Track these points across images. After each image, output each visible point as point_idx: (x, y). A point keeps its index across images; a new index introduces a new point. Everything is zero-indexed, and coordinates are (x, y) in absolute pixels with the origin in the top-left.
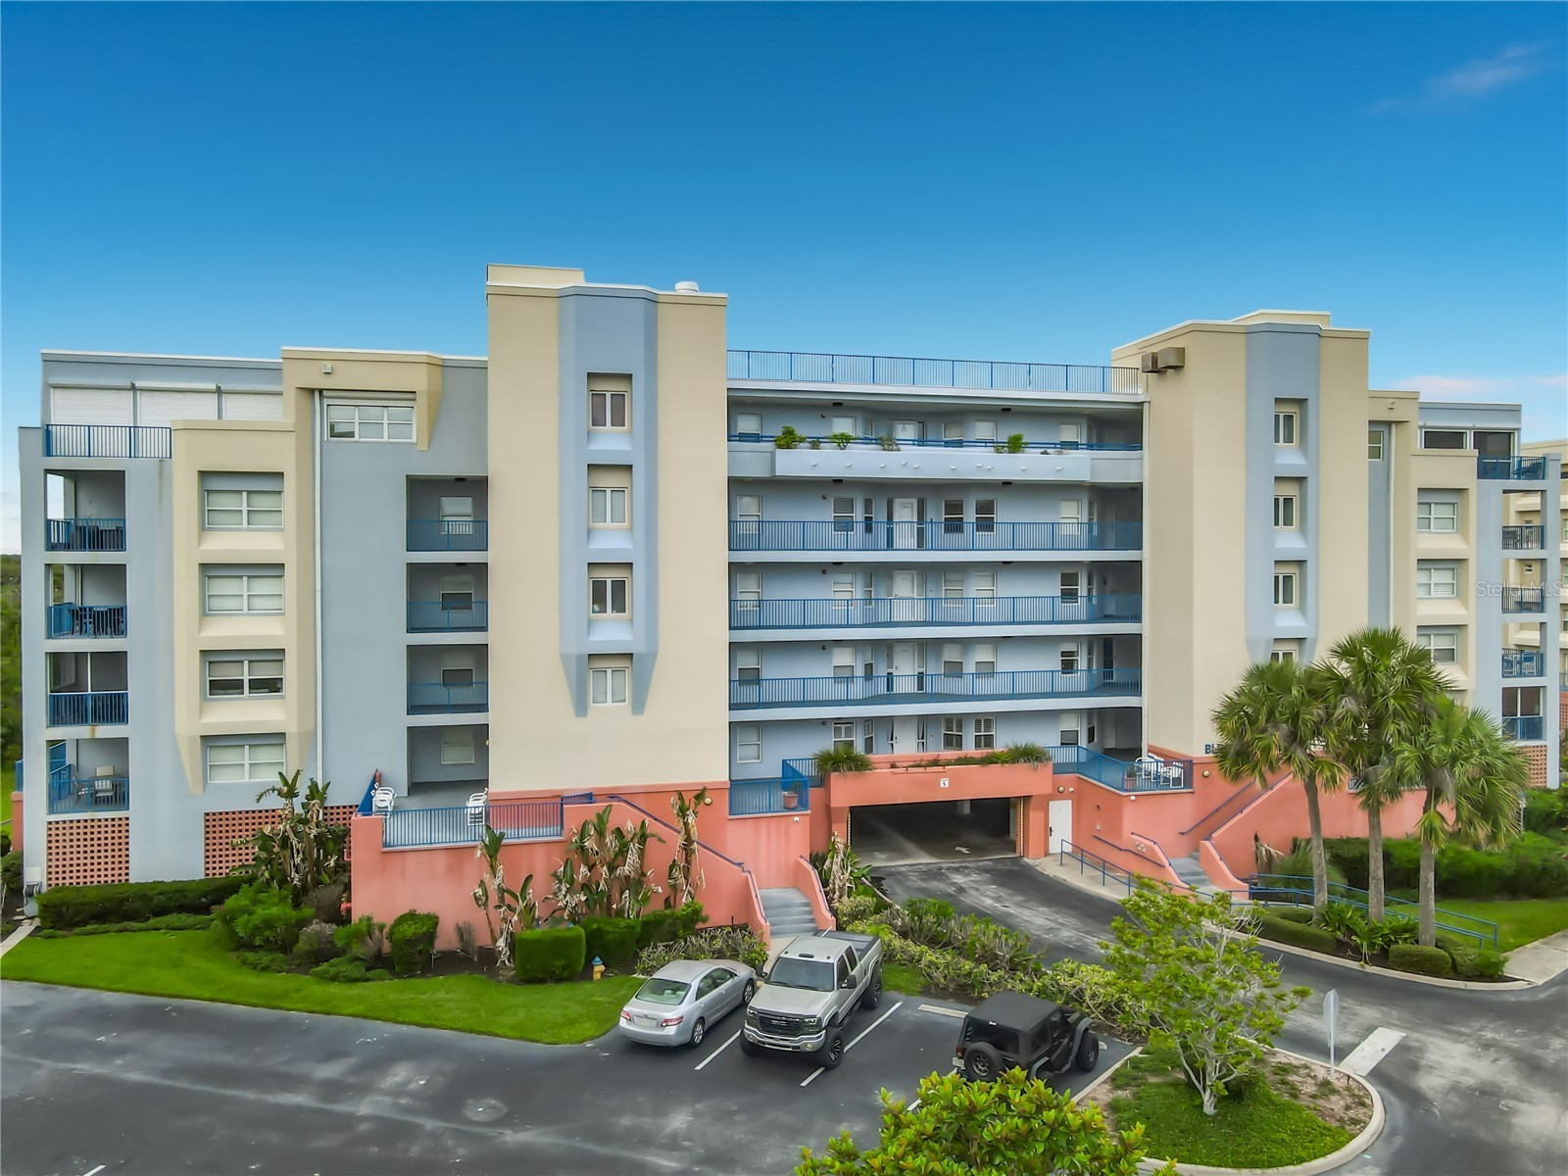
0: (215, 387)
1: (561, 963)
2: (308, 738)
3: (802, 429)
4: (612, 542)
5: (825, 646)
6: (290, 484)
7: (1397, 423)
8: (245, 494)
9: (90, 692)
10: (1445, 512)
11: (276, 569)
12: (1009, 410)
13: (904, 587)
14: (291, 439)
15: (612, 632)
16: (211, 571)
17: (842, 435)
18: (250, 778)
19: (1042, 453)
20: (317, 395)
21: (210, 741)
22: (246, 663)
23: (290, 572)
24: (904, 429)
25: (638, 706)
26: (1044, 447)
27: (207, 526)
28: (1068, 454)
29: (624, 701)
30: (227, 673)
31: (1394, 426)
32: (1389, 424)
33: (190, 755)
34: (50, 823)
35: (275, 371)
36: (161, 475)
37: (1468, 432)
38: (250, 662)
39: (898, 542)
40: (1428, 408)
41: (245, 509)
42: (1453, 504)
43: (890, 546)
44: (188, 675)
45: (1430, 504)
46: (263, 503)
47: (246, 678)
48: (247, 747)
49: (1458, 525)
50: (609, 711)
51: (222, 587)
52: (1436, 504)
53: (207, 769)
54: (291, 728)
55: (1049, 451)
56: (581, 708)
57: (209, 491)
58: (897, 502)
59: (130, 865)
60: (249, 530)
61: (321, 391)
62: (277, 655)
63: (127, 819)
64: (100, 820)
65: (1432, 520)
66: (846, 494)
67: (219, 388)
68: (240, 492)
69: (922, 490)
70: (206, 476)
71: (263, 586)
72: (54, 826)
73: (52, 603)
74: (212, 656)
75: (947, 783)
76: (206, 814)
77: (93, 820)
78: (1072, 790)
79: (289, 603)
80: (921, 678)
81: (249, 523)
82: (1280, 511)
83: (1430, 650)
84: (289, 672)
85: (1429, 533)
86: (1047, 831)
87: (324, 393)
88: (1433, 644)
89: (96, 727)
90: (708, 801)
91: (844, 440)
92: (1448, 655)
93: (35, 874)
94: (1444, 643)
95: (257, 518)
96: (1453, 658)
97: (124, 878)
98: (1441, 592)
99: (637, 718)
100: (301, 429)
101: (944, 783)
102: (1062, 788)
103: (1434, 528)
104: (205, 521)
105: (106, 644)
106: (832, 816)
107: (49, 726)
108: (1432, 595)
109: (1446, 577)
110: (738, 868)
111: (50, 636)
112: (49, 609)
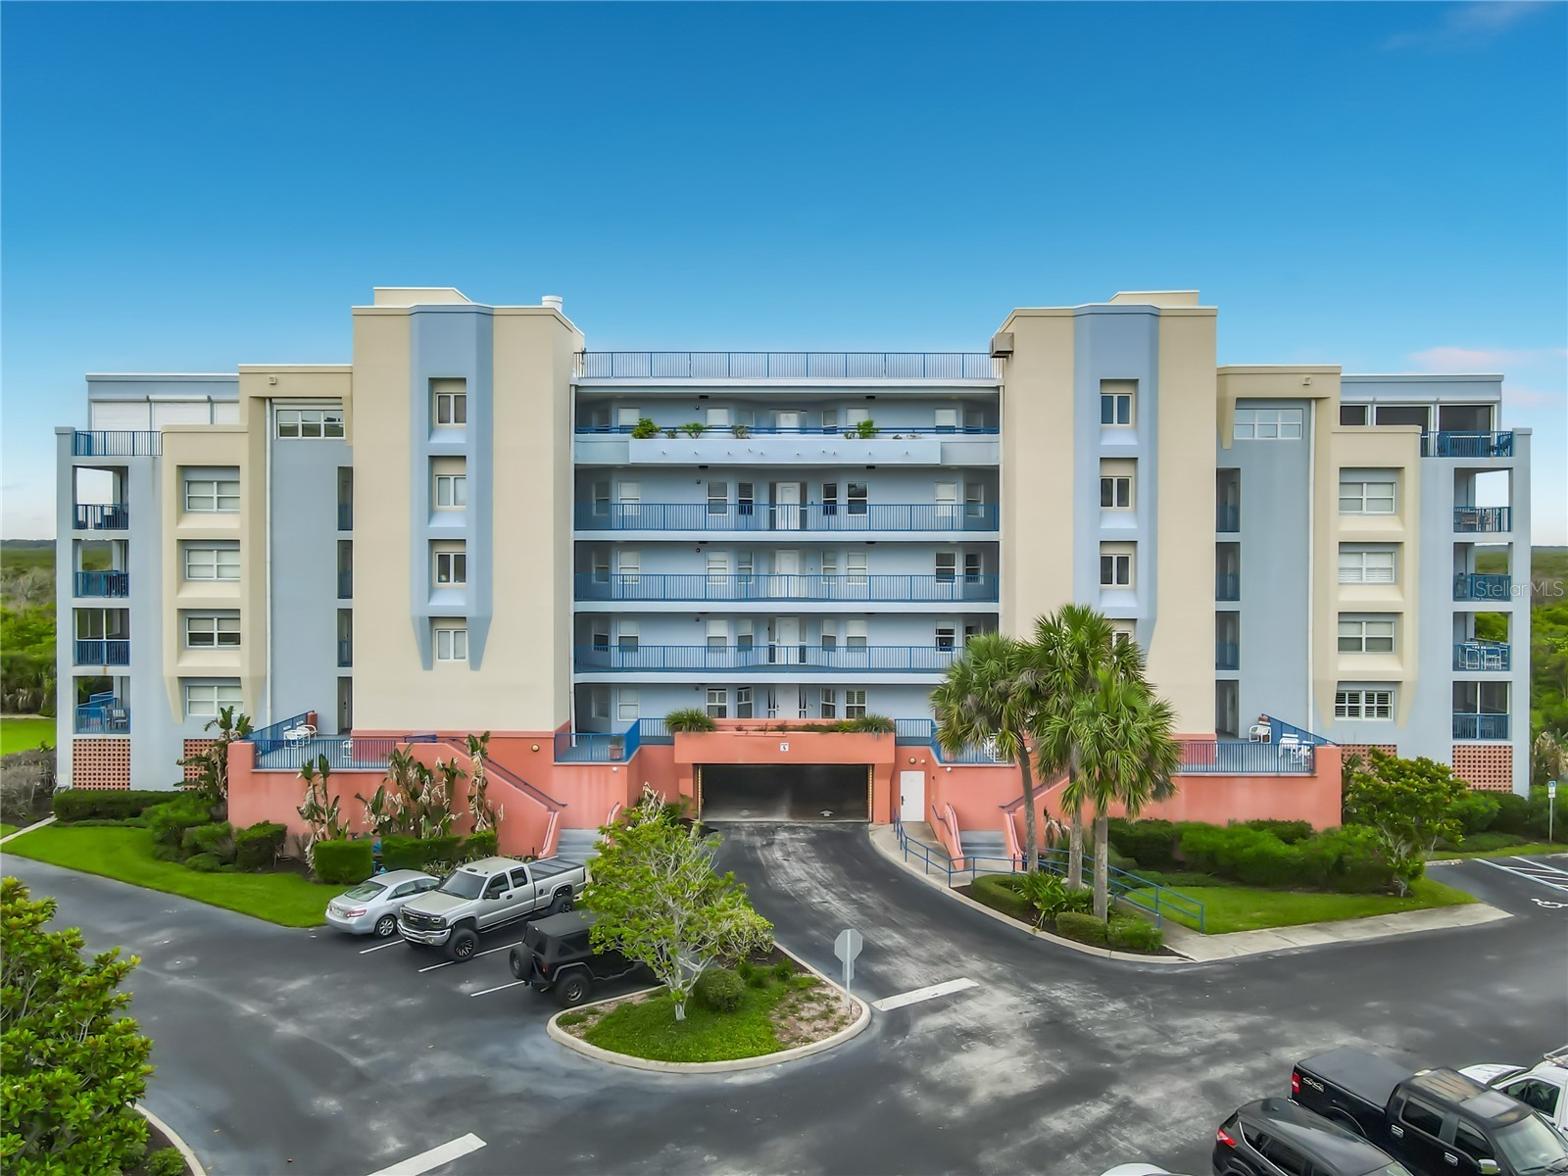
0: (206, 398)
1: (347, 869)
2: (258, 682)
3: (659, 421)
4: (451, 521)
5: (700, 617)
6: (244, 476)
7: (1317, 399)
8: (215, 484)
9: (105, 639)
10: (1382, 492)
11: (231, 545)
12: (873, 397)
13: (787, 565)
14: (244, 440)
15: (452, 598)
16: (187, 545)
17: (696, 425)
19: (895, 438)
20: (268, 402)
21: (188, 683)
22: (216, 620)
23: (244, 547)
24: (788, 418)
25: (476, 662)
26: (896, 432)
27: (188, 509)
28: (920, 438)
29: (464, 658)
30: (201, 628)
31: (1313, 403)
32: (1308, 400)
33: (171, 693)
34: (75, 740)
35: (233, 382)
36: (154, 469)
37: (1432, 406)
38: (218, 619)
39: (780, 523)
40: (1348, 383)
41: (215, 496)
42: (1392, 484)
43: (772, 527)
44: (170, 629)
45: (1362, 484)
46: (228, 491)
47: (216, 633)
48: (216, 688)
49: (1396, 505)
50: (451, 666)
51: (199, 558)
52: (1368, 483)
53: (187, 706)
54: (244, 674)
55: (900, 435)
56: (428, 663)
57: (190, 482)
58: (779, 486)
59: (131, 776)
60: (218, 512)
61: (270, 399)
62: (233, 614)
63: (129, 740)
64: (107, 740)
65: (1364, 501)
66: (718, 479)
67: (209, 397)
68: (212, 482)
69: (802, 475)
70: (183, 469)
71: (228, 558)
72: (77, 743)
73: (80, 569)
74: (187, 614)
75: (787, 747)
76: (186, 740)
77: (105, 740)
78: (923, 761)
79: (244, 572)
80: (803, 650)
81: (218, 508)
82: (1113, 492)
83: (1361, 638)
84: (244, 628)
85: (1360, 514)
86: (895, 800)
87: (273, 400)
88: (1365, 632)
89: (108, 668)
90: (535, 747)
91: (697, 430)
92: (1385, 645)
93: (64, 779)
94: (1380, 631)
95: (224, 502)
96: (1391, 649)
97: (126, 787)
98: (1377, 577)
99: (475, 673)
100: (254, 430)
101: (784, 747)
102: (912, 760)
103: (1367, 510)
104: (185, 505)
105: (115, 602)
106: (678, 771)
107: (75, 665)
108: (1364, 581)
109: (1383, 561)
110: (545, 807)
111: (78, 596)
112: (76, 574)
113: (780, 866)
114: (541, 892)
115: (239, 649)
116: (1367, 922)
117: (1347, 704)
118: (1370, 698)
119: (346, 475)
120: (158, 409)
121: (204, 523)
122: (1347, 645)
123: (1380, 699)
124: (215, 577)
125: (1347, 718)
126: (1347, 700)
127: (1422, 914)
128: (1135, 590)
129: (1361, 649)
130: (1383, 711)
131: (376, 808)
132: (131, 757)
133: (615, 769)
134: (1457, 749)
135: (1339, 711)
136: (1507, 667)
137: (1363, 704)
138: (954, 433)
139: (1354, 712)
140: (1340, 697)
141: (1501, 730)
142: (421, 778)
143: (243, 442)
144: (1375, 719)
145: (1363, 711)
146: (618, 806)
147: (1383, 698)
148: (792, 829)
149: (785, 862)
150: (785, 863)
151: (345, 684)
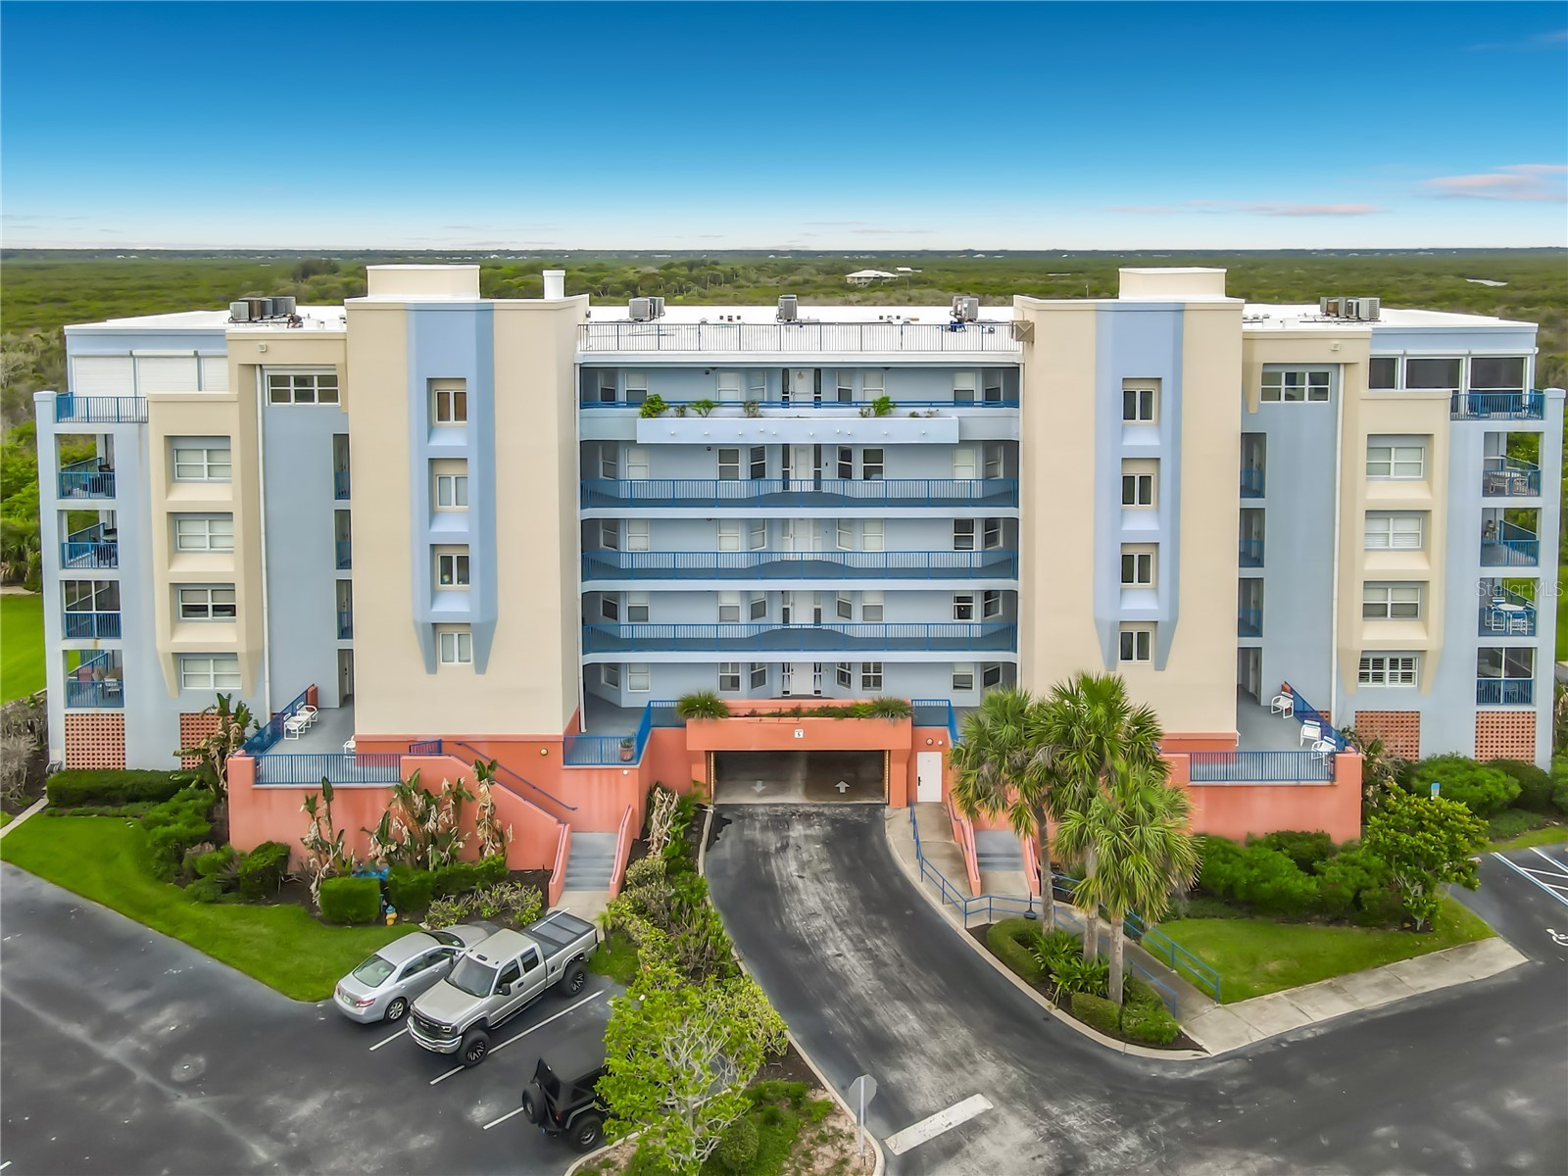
0: (192, 354)
1: (354, 911)
2: (255, 657)
4: (454, 525)
6: (235, 444)
7: (1347, 364)
8: (205, 452)
9: (94, 611)
10: (1411, 456)
11: (228, 516)
12: (890, 368)
13: (801, 528)
14: (234, 410)
15: (455, 603)
16: (176, 518)
17: (706, 400)
18: (215, 686)
19: (912, 415)
20: (258, 369)
21: (181, 658)
22: (209, 592)
23: (238, 517)
27: (177, 478)
28: (938, 415)
29: (469, 661)
30: (195, 600)
31: (1342, 368)
32: (1336, 366)
33: (167, 668)
34: (67, 715)
36: (140, 438)
37: (1464, 359)
38: (212, 591)
41: (205, 464)
42: (1422, 448)
44: (162, 603)
45: (1390, 449)
46: (219, 459)
47: (210, 605)
48: (212, 661)
49: (1425, 470)
50: (456, 668)
51: (191, 528)
52: (1398, 449)
53: (182, 680)
54: (241, 649)
56: (432, 667)
57: (177, 451)
59: (126, 751)
60: (208, 482)
61: (261, 366)
62: (229, 588)
63: (123, 715)
64: (103, 715)
65: (1393, 466)
67: (196, 353)
68: (201, 451)
70: (171, 439)
71: (221, 528)
72: (69, 718)
73: (66, 540)
74: (179, 588)
75: (801, 734)
76: (182, 714)
77: (98, 715)
78: (940, 743)
79: (238, 542)
80: (818, 612)
81: (209, 476)
82: (1135, 489)
83: (1386, 605)
84: (240, 600)
85: (1387, 479)
86: (912, 781)
87: (264, 367)
88: (1391, 598)
89: (99, 641)
90: (544, 751)
91: (707, 406)
92: (1409, 612)
93: (57, 755)
94: (1406, 597)
95: (215, 471)
96: (1417, 614)
97: (121, 767)
98: (1402, 543)
99: (480, 676)
100: (245, 400)
101: (799, 734)
102: (930, 741)
103: (1395, 474)
104: (174, 475)
105: (104, 574)
106: (690, 757)
107: (65, 638)
108: (1391, 546)
109: (1410, 526)
110: (555, 820)
111: (64, 566)
112: (63, 545)
113: (794, 889)
114: (553, 970)
115: (234, 621)
116: (1382, 974)
117: (1371, 671)
118: (1394, 663)
119: (342, 442)
120: (142, 365)
121: (194, 494)
122: (1373, 611)
123: (1404, 664)
124: (208, 548)
125: (1371, 685)
126: (1372, 666)
127: (1438, 958)
128: (1156, 589)
129: (1386, 615)
130: (1407, 677)
131: (384, 836)
132: (126, 732)
133: (625, 772)
134: (1480, 715)
135: (1363, 677)
136: (1532, 632)
137: (1387, 671)
138: (973, 406)
139: (1378, 678)
140: (1364, 662)
141: (1524, 695)
142: (428, 806)
143: (233, 412)
144: (1399, 685)
145: (1387, 677)
146: (630, 810)
147: (1408, 663)
148: (806, 818)
149: (800, 881)
150: (800, 883)
151: (346, 657)
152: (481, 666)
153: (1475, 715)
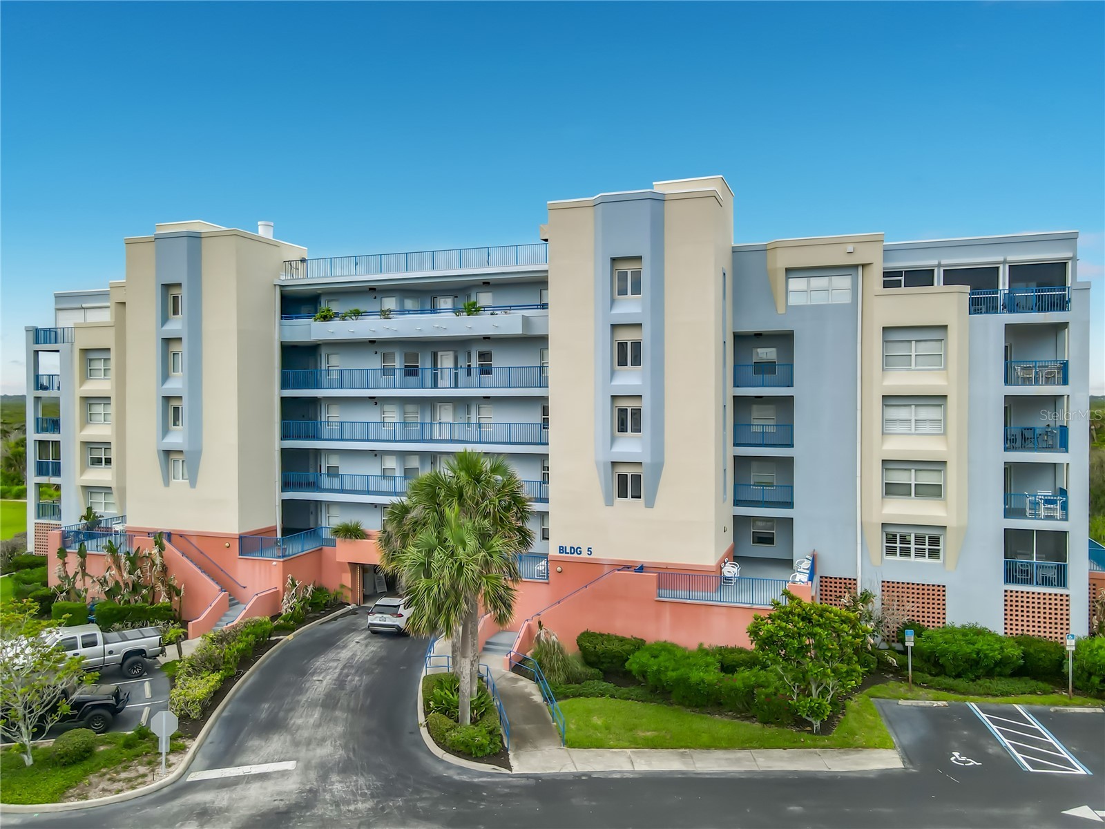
2: (122, 491)
4: (176, 384)
5: (375, 454)
6: (113, 354)
7: (863, 266)
8: (104, 360)
9: (50, 460)
10: (930, 348)
11: (106, 400)
12: (488, 283)
13: (446, 415)
14: (112, 331)
15: (175, 438)
16: (85, 401)
17: (356, 310)
18: (105, 510)
19: (492, 314)
21: (87, 489)
22: (103, 449)
23: (113, 401)
26: (494, 310)
27: (89, 377)
28: (510, 314)
29: (187, 479)
30: (96, 454)
31: (860, 269)
32: (856, 267)
36: (72, 351)
37: (1002, 266)
38: (105, 449)
39: (441, 383)
40: (887, 251)
41: (103, 368)
42: (941, 340)
43: (435, 385)
45: (910, 341)
46: (109, 364)
47: (103, 457)
48: (104, 494)
49: (939, 360)
50: (179, 485)
51: (96, 409)
52: (917, 341)
53: (89, 504)
54: (114, 485)
55: (497, 312)
56: (167, 482)
57: (90, 359)
58: (440, 354)
60: (104, 379)
62: (109, 445)
63: (60, 525)
64: (52, 524)
65: (913, 357)
66: (388, 350)
68: (101, 359)
70: (84, 351)
72: (37, 525)
73: (40, 416)
74: (86, 445)
77: (49, 524)
79: (114, 417)
81: (105, 376)
82: (628, 354)
83: (911, 484)
84: (114, 455)
85: (908, 370)
88: (910, 478)
89: (51, 478)
90: (227, 545)
91: (357, 314)
92: (935, 491)
93: (30, 547)
94: (928, 478)
95: (106, 373)
96: (941, 496)
98: (927, 428)
100: (118, 324)
103: (916, 365)
104: (88, 374)
105: (53, 436)
106: (341, 567)
107: (37, 475)
108: (913, 431)
109: (932, 413)
110: (218, 588)
111: (38, 432)
112: (38, 419)
114: (111, 653)
115: (110, 468)
117: (898, 545)
118: (920, 540)
120: (88, 313)
122: (891, 490)
123: (930, 540)
124: (103, 421)
125: (898, 557)
126: (898, 541)
129: (910, 495)
130: (934, 554)
133: (274, 563)
134: (1009, 594)
135: (891, 551)
136: (1065, 516)
137: (913, 546)
139: (905, 552)
141: (1058, 578)
143: (112, 333)
144: (926, 560)
145: (914, 552)
146: (274, 590)
147: (935, 541)
152: (193, 484)
153: (1003, 593)
